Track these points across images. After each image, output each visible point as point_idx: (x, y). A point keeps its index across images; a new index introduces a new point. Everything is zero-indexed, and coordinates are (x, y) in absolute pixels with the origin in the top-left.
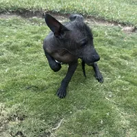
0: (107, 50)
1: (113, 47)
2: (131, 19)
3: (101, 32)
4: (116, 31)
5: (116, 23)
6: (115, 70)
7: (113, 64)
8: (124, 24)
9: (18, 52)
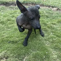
0: (46, 20)
1: (48, 19)
2: (56, 4)
3: (42, 12)
4: (50, 10)
5: (49, 6)
6: (50, 30)
7: (49, 27)
8: (53, 7)
9: (4, 24)
